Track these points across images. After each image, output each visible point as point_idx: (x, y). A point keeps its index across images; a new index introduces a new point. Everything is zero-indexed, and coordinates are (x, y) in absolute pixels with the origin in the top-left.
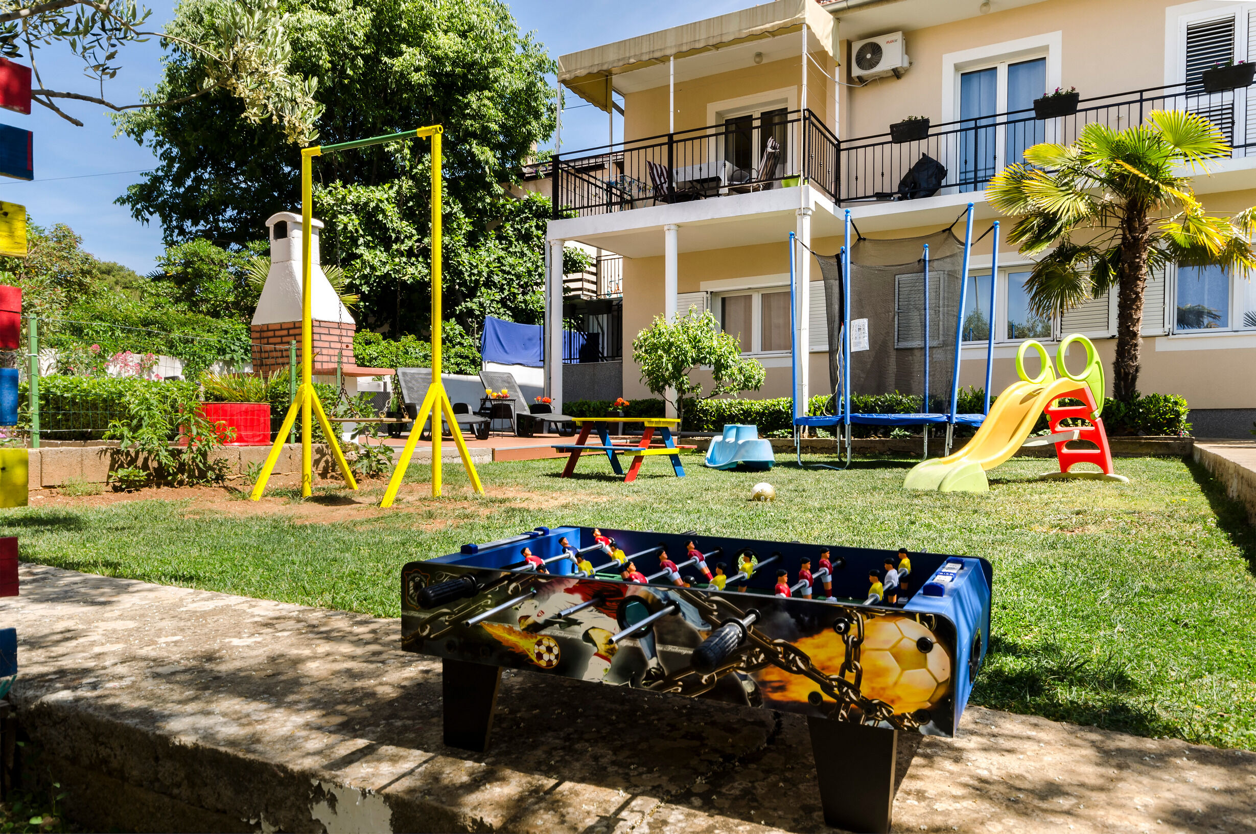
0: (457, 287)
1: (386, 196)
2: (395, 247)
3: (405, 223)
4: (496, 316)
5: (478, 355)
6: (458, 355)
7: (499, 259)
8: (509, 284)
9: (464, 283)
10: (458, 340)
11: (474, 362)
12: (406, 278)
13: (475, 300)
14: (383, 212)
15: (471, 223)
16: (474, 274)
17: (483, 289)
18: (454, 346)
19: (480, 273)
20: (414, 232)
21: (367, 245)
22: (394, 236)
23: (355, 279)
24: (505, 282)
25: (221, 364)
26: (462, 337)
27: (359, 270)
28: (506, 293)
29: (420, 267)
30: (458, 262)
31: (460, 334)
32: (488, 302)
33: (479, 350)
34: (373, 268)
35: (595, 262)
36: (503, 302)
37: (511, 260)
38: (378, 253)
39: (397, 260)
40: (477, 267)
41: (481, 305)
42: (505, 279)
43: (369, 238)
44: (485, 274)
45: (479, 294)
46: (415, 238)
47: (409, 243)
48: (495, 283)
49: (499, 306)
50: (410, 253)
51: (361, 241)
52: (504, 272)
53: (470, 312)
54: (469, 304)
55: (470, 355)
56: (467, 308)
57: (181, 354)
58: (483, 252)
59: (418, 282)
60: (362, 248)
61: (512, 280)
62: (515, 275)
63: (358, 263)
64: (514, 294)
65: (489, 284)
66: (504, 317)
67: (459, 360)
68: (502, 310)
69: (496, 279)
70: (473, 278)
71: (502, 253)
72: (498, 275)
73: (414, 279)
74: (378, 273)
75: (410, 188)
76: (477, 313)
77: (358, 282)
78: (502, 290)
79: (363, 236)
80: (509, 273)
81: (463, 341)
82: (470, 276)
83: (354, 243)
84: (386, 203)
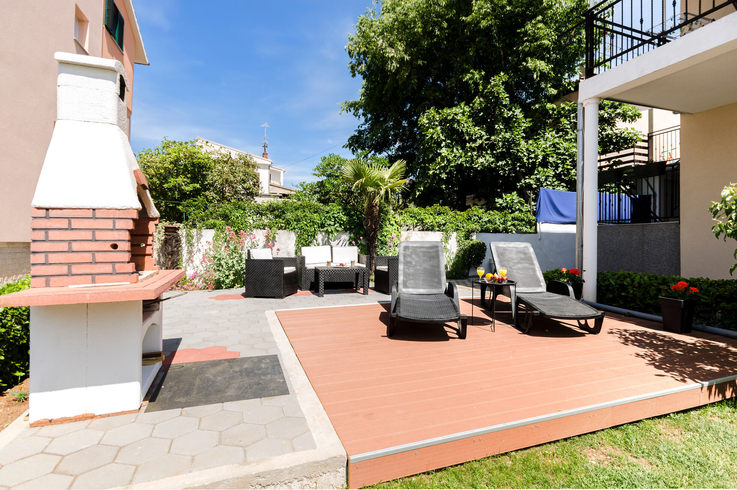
0: (518, 169)
1: (462, 111)
2: (468, 145)
3: (477, 128)
4: (551, 188)
5: (534, 218)
6: (514, 219)
7: (554, 145)
8: (563, 163)
9: (523, 165)
10: (517, 207)
11: (530, 223)
12: (477, 166)
13: (532, 177)
14: (458, 122)
15: (530, 122)
16: (532, 158)
17: (540, 169)
18: (513, 212)
19: (536, 157)
20: (484, 133)
21: (447, 146)
22: (467, 138)
23: (436, 170)
24: (559, 162)
25: (324, 234)
26: (522, 205)
27: (439, 164)
28: (560, 169)
29: (488, 157)
30: (518, 150)
31: (520, 202)
32: (544, 178)
33: (535, 214)
34: (448, 161)
35: (646, 138)
36: (558, 177)
37: (566, 145)
38: (455, 150)
39: (470, 154)
40: (534, 152)
41: (538, 180)
42: (560, 159)
43: (449, 141)
44: (541, 157)
45: (536, 172)
46: (485, 137)
47: (479, 142)
48: (551, 163)
49: (554, 179)
50: (480, 148)
51: (443, 144)
52: (559, 154)
53: (529, 186)
54: (527, 181)
55: (525, 219)
56: (525, 183)
57: (294, 229)
58: (541, 141)
59: (485, 168)
60: (444, 149)
61: (566, 159)
62: (569, 155)
63: (439, 159)
64: (568, 170)
65: (545, 164)
66: (558, 188)
67: (516, 222)
68: (556, 183)
69: (551, 160)
70: (531, 161)
71: (557, 140)
72: (553, 157)
73: (482, 166)
74: (453, 164)
75: (480, 104)
76: (534, 186)
77: (438, 172)
78: (557, 167)
79: (445, 141)
80: (563, 154)
81: (521, 208)
82: (528, 159)
83: (439, 146)
84: (460, 115)
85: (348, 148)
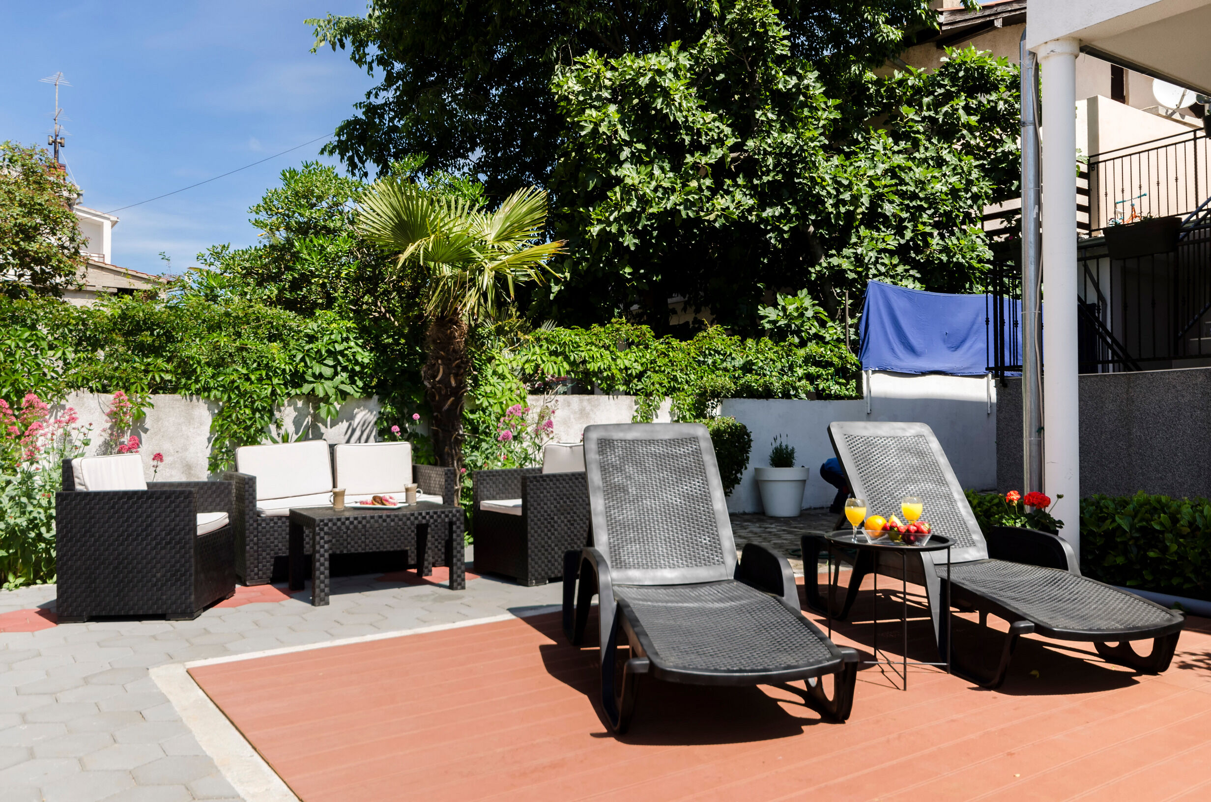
0: (811, 229)
1: (672, 65)
2: (689, 159)
3: (710, 116)
4: (888, 280)
5: (853, 358)
6: (809, 360)
7: (892, 172)
8: (914, 219)
9: (824, 221)
10: (813, 331)
11: (844, 373)
12: (712, 217)
13: (846, 252)
14: (666, 93)
15: (837, 107)
16: (844, 203)
17: (863, 231)
18: (803, 344)
19: (855, 199)
20: (728, 130)
21: (636, 159)
22: (687, 139)
23: (610, 224)
24: (905, 215)
25: (300, 404)
26: (823, 324)
27: (617, 206)
28: (908, 234)
29: (738, 196)
30: (812, 179)
31: (816, 317)
32: (873, 254)
33: (857, 347)
34: (644, 201)
35: (1084, 168)
36: (902, 252)
37: (919, 172)
38: (657, 172)
39: (694, 184)
40: (849, 187)
41: (859, 260)
42: (907, 208)
43: (640, 146)
44: (865, 200)
45: (854, 240)
46: (730, 142)
47: (717, 153)
48: (885, 217)
49: (895, 261)
50: (719, 171)
51: (626, 153)
52: (903, 195)
53: (838, 275)
54: (835, 261)
55: (836, 360)
56: (830, 267)
57: (207, 389)
58: (863, 162)
59: (734, 223)
60: (627, 165)
61: (921, 209)
62: (926, 199)
63: (616, 194)
64: (925, 235)
65: (874, 218)
66: (904, 282)
67: (813, 370)
68: (900, 269)
69: (888, 209)
70: (843, 210)
71: (899, 160)
72: (891, 202)
73: (726, 218)
74: (654, 210)
75: (718, 49)
76: (851, 276)
77: (614, 229)
78: (900, 231)
79: (629, 144)
80: (914, 196)
81: (822, 332)
82: (835, 206)
83: (614, 159)
84: (670, 75)
85: (337, 156)
